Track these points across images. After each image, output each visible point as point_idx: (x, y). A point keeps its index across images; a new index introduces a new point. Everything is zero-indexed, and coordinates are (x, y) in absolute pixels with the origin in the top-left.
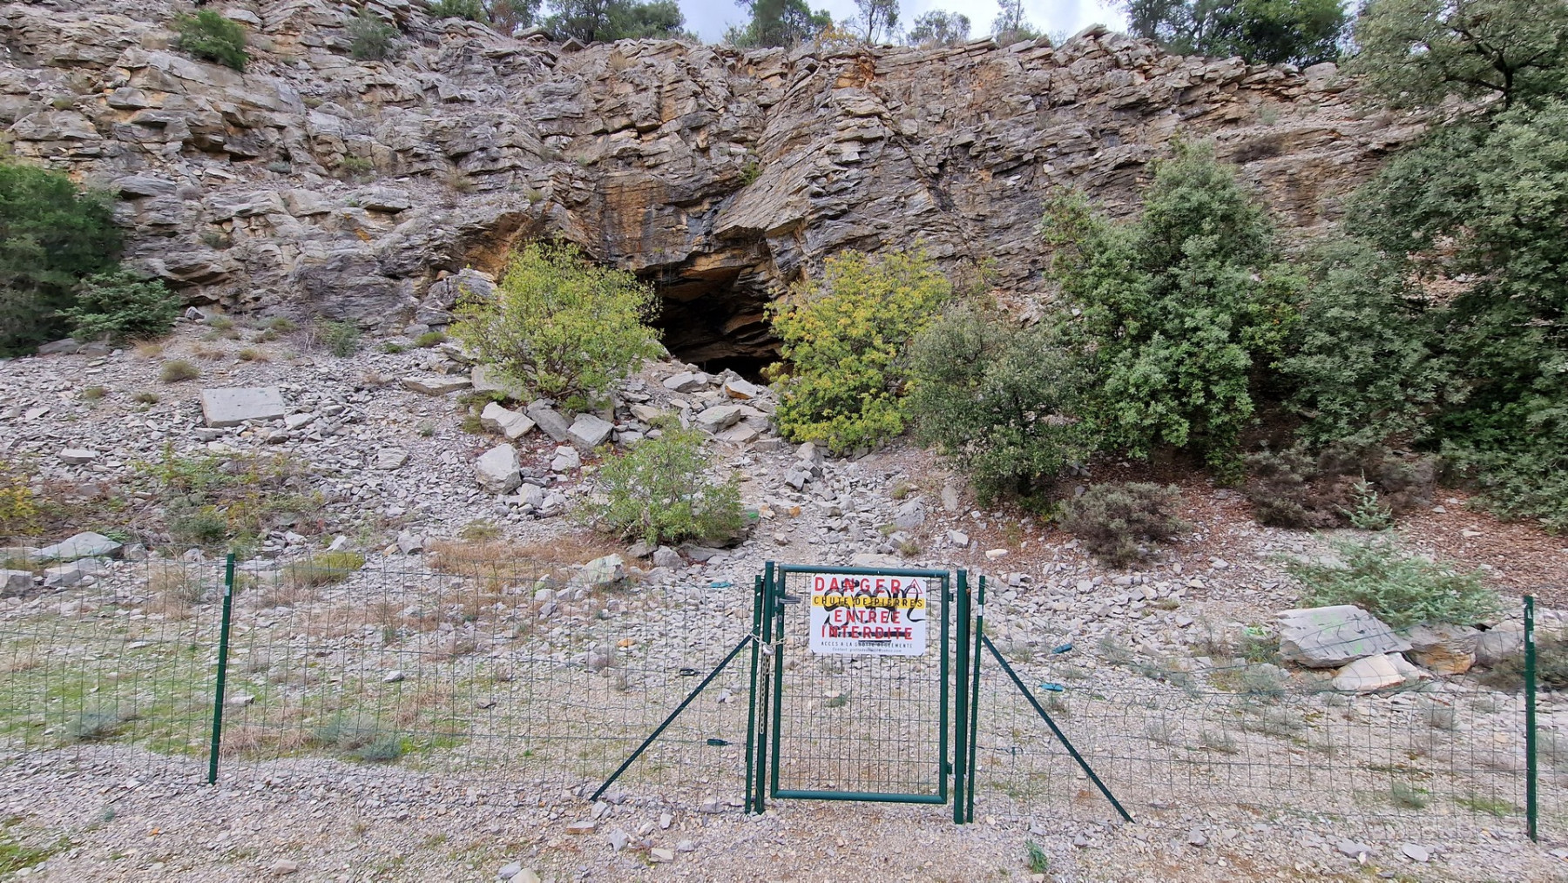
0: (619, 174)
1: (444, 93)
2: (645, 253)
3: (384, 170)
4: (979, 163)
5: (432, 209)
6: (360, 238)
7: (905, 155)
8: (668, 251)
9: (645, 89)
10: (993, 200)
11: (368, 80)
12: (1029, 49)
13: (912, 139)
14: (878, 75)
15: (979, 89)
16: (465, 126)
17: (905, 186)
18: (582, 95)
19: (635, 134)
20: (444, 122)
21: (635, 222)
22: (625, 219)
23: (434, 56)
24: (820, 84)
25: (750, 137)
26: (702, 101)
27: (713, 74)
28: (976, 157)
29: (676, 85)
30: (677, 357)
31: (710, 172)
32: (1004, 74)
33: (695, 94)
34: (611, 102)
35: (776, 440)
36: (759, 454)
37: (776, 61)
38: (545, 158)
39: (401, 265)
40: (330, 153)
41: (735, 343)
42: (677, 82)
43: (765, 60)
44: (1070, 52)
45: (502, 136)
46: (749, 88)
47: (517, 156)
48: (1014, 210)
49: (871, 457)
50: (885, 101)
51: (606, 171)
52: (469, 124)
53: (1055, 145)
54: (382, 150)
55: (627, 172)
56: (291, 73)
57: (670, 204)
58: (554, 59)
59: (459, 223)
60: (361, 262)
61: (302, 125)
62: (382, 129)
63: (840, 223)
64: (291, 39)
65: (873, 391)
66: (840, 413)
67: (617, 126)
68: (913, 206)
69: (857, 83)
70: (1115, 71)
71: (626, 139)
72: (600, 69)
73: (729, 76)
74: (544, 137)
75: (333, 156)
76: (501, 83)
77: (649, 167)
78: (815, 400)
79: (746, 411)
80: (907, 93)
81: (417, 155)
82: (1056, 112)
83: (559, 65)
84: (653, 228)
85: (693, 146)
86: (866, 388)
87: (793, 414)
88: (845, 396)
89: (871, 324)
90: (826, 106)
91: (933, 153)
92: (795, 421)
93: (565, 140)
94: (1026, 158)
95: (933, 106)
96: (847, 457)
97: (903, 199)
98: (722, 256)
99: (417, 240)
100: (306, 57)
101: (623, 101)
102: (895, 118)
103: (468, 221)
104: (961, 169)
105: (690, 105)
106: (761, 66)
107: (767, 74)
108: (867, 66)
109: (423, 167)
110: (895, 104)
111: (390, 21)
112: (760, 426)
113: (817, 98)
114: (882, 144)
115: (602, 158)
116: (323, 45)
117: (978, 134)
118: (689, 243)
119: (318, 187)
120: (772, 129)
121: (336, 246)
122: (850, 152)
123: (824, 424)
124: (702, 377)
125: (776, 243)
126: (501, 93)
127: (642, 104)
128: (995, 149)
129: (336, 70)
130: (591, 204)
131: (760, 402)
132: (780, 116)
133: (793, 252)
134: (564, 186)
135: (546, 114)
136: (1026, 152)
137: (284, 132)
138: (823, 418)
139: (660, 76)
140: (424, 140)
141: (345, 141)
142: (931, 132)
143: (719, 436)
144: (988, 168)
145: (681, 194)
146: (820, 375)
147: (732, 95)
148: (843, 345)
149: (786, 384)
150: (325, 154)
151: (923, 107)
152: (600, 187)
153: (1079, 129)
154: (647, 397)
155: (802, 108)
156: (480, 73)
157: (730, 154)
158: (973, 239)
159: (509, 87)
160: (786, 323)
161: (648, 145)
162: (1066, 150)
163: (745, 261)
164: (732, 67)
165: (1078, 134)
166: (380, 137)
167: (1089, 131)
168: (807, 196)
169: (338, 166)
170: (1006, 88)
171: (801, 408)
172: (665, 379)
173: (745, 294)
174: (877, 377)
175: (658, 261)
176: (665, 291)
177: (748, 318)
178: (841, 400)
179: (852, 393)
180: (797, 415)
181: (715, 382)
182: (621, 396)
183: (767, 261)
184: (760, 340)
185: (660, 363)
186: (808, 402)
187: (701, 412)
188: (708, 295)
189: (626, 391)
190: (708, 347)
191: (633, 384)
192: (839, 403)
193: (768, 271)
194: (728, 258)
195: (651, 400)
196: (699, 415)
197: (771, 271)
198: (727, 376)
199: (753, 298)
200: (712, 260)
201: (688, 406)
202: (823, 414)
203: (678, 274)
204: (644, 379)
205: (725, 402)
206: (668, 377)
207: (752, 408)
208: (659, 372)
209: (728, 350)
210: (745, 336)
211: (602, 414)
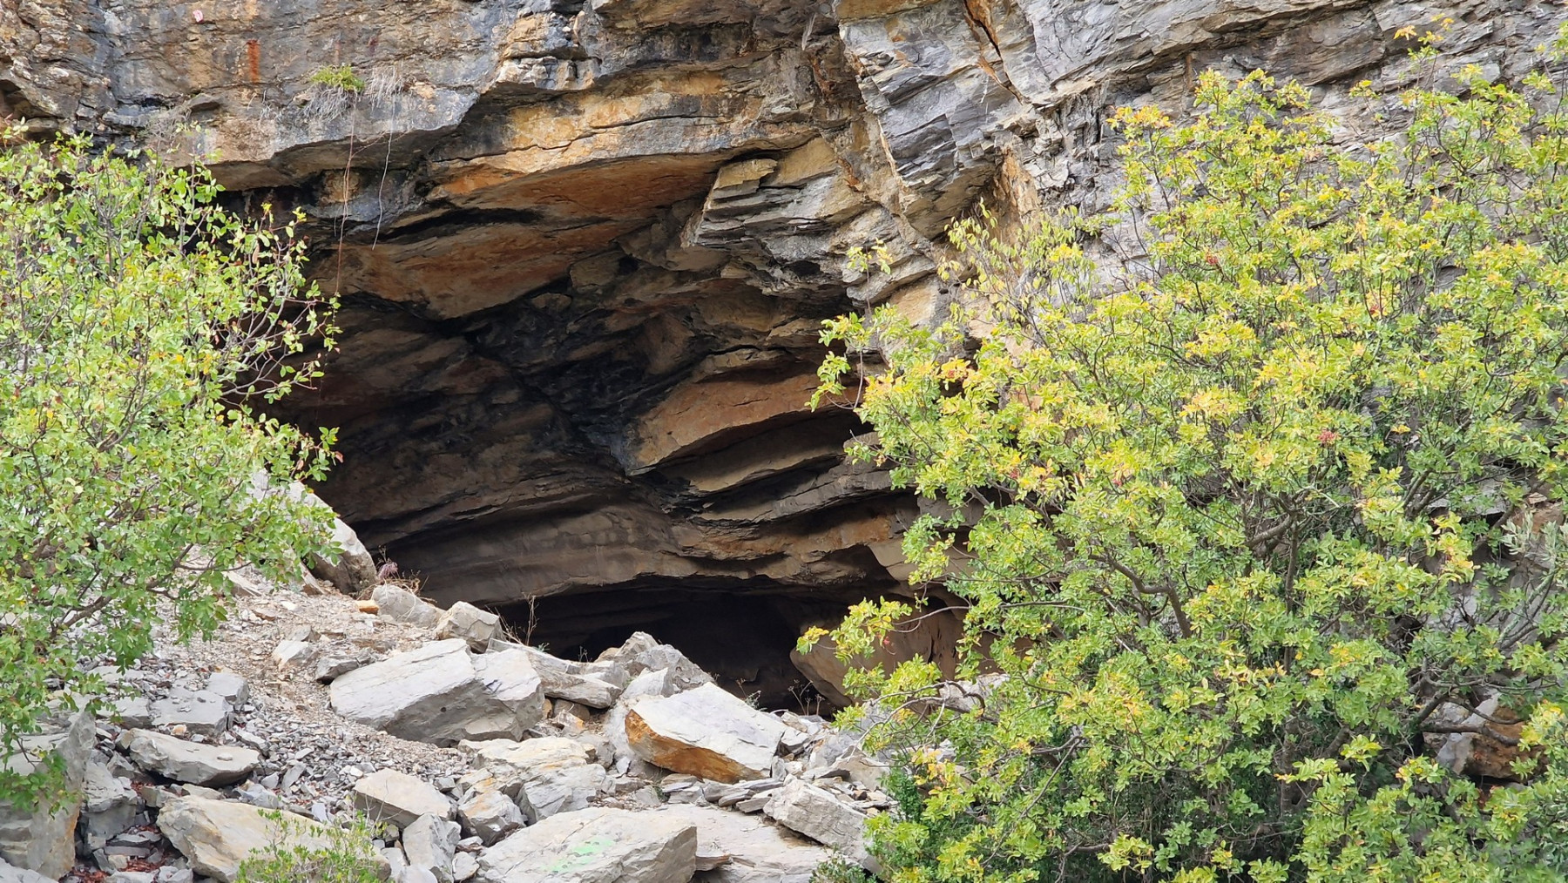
2: (275, 93)
8: (381, 81)
30: (402, 574)
41: (687, 510)
65: (1360, 748)
78: (1068, 789)
87: (957, 858)
88: (1214, 774)
89: (1346, 419)
98: (631, 107)
118: (478, 46)
125: (885, 46)
131: (794, 792)
133: (965, 87)
146: (1089, 670)
148: (1205, 520)
149: (923, 709)
154: (248, 758)
160: (929, 411)
163: (739, 131)
171: (996, 831)
172: (340, 671)
173: (736, 282)
174: (1379, 681)
175: (334, 125)
176: (354, 262)
177: (748, 392)
178: (1199, 789)
179: (1253, 757)
180: (975, 865)
181: (579, 693)
182: (118, 748)
183: (840, 127)
184: (806, 499)
185: (315, 593)
186: (1029, 799)
187: (501, 836)
188: (560, 283)
189: (147, 724)
190: (553, 532)
191: (178, 692)
192: (1189, 807)
193: (844, 176)
194: (659, 116)
195: (264, 773)
196: (491, 854)
197: (858, 177)
198: (636, 669)
199: (773, 298)
200: (584, 122)
201: (444, 806)
202: (1104, 858)
203: (422, 189)
204: (238, 668)
205: (621, 790)
206: (355, 666)
207: (754, 821)
208: (313, 637)
209: (647, 544)
210: (731, 480)
211: (24, 835)
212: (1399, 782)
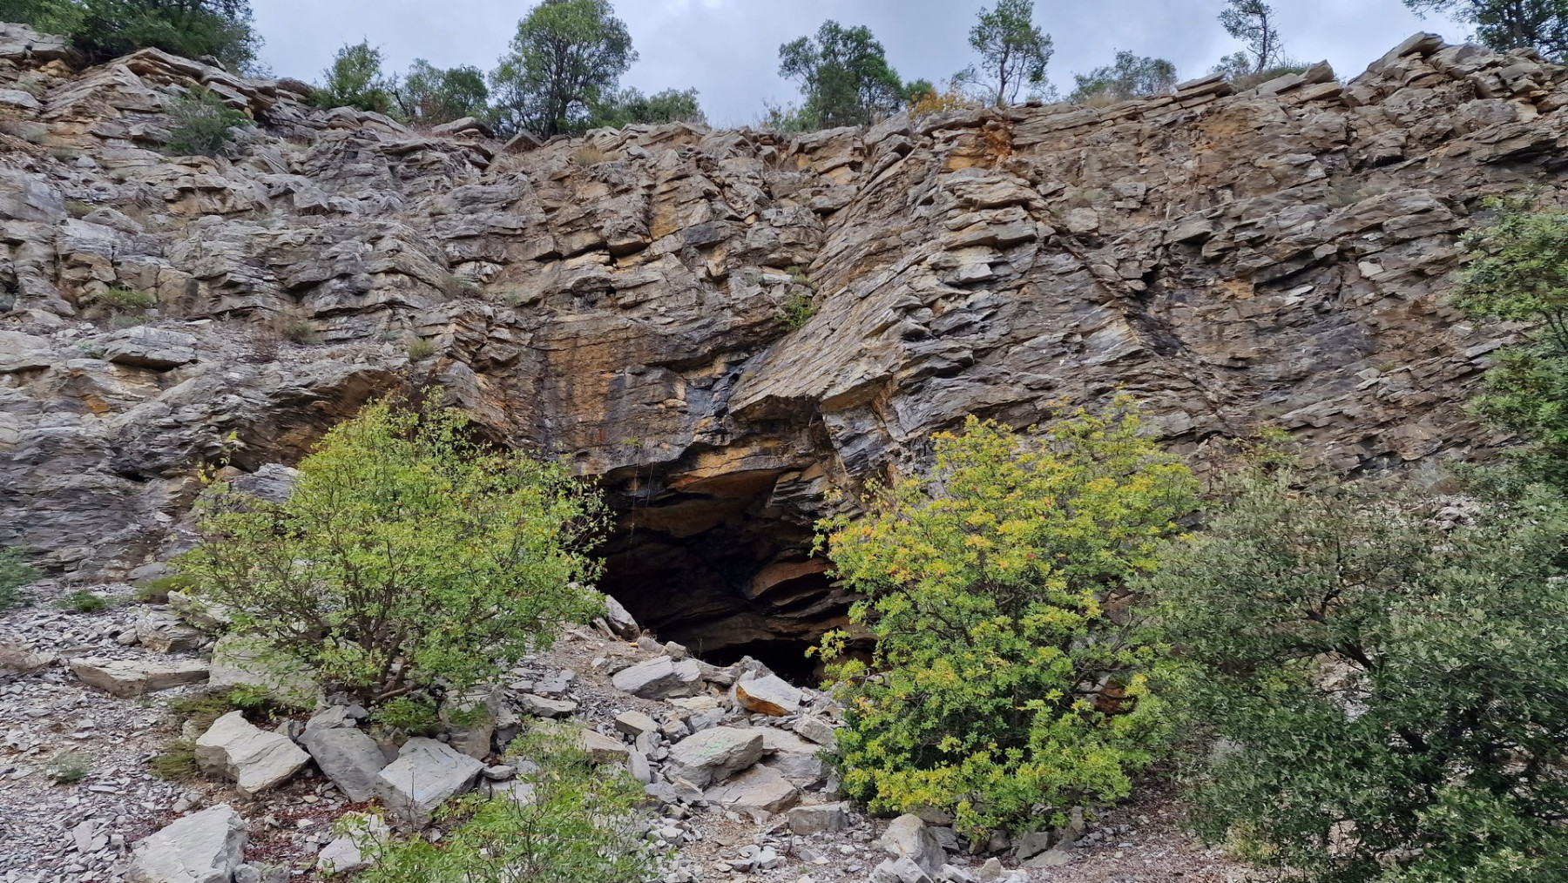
0: (573, 319)
1: (300, 201)
2: (609, 448)
3: (172, 308)
4: (1223, 269)
5: (230, 361)
6: (90, 409)
7: (1078, 265)
8: (649, 443)
9: (626, 191)
10: (1259, 331)
11: (182, 183)
12: (1296, 87)
13: (1089, 239)
14: (1019, 148)
15: (1207, 152)
16: (321, 242)
17: (1082, 315)
18: (524, 203)
19: (606, 258)
20: (288, 236)
21: (595, 395)
22: (578, 390)
23: (298, 154)
24: (916, 171)
25: (798, 259)
26: (719, 206)
27: (741, 169)
28: (1216, 260)
29: (677, 184)
30: (650, 633)
31: (728, 313)
32: (1254, 124)
33: (709, 196)
34: (569, 211)
35: (835, 806)
36: (797, 840)
37: (843, 145)
38: (448, 292)
39: (151, 456)
40: (85, 281)
41: (771, 613)
42: (680, 178)
43: (826, 144)
44: (1377, 81)
45: (380, 256)
46: (795, 185)
47: (399, 287)
48: (1307, 346)
49: (1056, 857)
50: (1033, 184)
51: (551, 313)
52: (328, 239)
53: (1378, 227)
54: (173, 277)
55: (586, 316)
56: (62, 170)
57: (656, 365)
58: (489, 157)
59: (272, 385)
60: (79, 448)
61: (51, 241)
62: (181, 248)
63: (959, 382)
64: (78, 129)
65: (1054, 695)
66: (978, 747)
67: (576, 246)
68: (1098, 350)
69: (981, 163)
70: (1476, 101)
71: (592, 266)
72: (556, 166)
73: (766, 170)
74: (454, 265)
75: (90, 285)
76: (399, 188)
77: (625, 307)
78: (922, 717)
79: (774, 739)
80: (1073, 169)
81: (232, 285)
82: (1366, 178)
83: (494, 165)
84: (626, 405)
85: (701, 273)
86: (1037, 689)
87: (874, 748)
88: (987, 709)
89: (1038, 550)
90: (929, 202)
91: (1132, 258)
92: (878, 763)
93: (489, 268)
94: (1320, 253)
95: (1123, 184)
96: (999, 853)
97: (1078, 338)
98: (745, 451)
99: (189, 413)
100: (94, 152)
101: (590, 208)
102: (1053, 208)
103: (290, 382)
104: (1190, 283)
105: (700, 211)
106: (820, 153)
107: (829, 164)
108: (999, 135)
109: (238, 303)
110: (1052, 186)
111: (241, 107)
112: (805, 775)
113: (912, 192)
114: (1033, 248)
115: (546, 293)
116: (126, 136)
117: (1216, 221)
118: (686, 429)
119: (47, 331)
120: (835, 245)
121: (42, 423)
122: (974, 264)
123: (944, 772)
124: (691, 669)
125: (841, 422)
126: (396, 201)
127: (619, 213)
128: (1252, 243)
129: (137, 169)
130: (519, 366)
131: (805, 720)
132: (850, 223)
133: (872, 437)
134: (476, 335)
135: (461, 229)
136: (1319, 243)
137: (18, 251)
138: (941, 756)
139: (652, 171)
140: (248, 262)
141: (115, 264)
142: (1124, 226)
143: (715, 794)
144: (1244, 275)
145: (677, 348)
146: (929, 664)
147: (769, 197)
149: (858, 682)
150: (75, 284)
151: (1106, 187)
152: (539, 339)
153: (1424, 198)
154: (572, 706)
155: (887, 210)
156: (366, 175)
157: (764, 284)
158: (1229, 401)
159: (411, 194)
161: (626, 273)
162: (1404, 235)
163: (786, 459)
164: (771, 159)
165: (1423, 205)
166: (178, 258)
167: (1444, 201)
168: (896, 339)
169: (94, 301)
170: (1261, 146)
171: (891, 735)
172: (617, 670)
173: (787, 522)
174: (1060, 665)
175: (631, 460)
176: (641, 515)
177: (793, 566)
178: (979, 716)
179: (1004, 701)
180: (881, 750)
181: (718, 679)
182: (517, 702)
183: (825, 458)
184: (816, 608)
185: (614, 640)
186: (905, 721)
187: (679, 740)
188: (721, 525)
189: (531, 692)
190: (721, 623)
191: (547, 678)
192: (976, 725)
193: (826, 477)
194: (755, 455)
195: (578, 712)
196: (674, 748)
197: (832, 477)
198: (744, 670)
199: (800, 527)
200: (727, 458)
201: (655, 726)
202: (940, 747)
203: (665, 485)
204: (575, 669)
205: (733, 721)
206: (624, 668)
207: (789, 734)
208: (608, 656)
209: (757, 628)
210: (788, 601)
211: (465, 739)
212: (1072, 711)
